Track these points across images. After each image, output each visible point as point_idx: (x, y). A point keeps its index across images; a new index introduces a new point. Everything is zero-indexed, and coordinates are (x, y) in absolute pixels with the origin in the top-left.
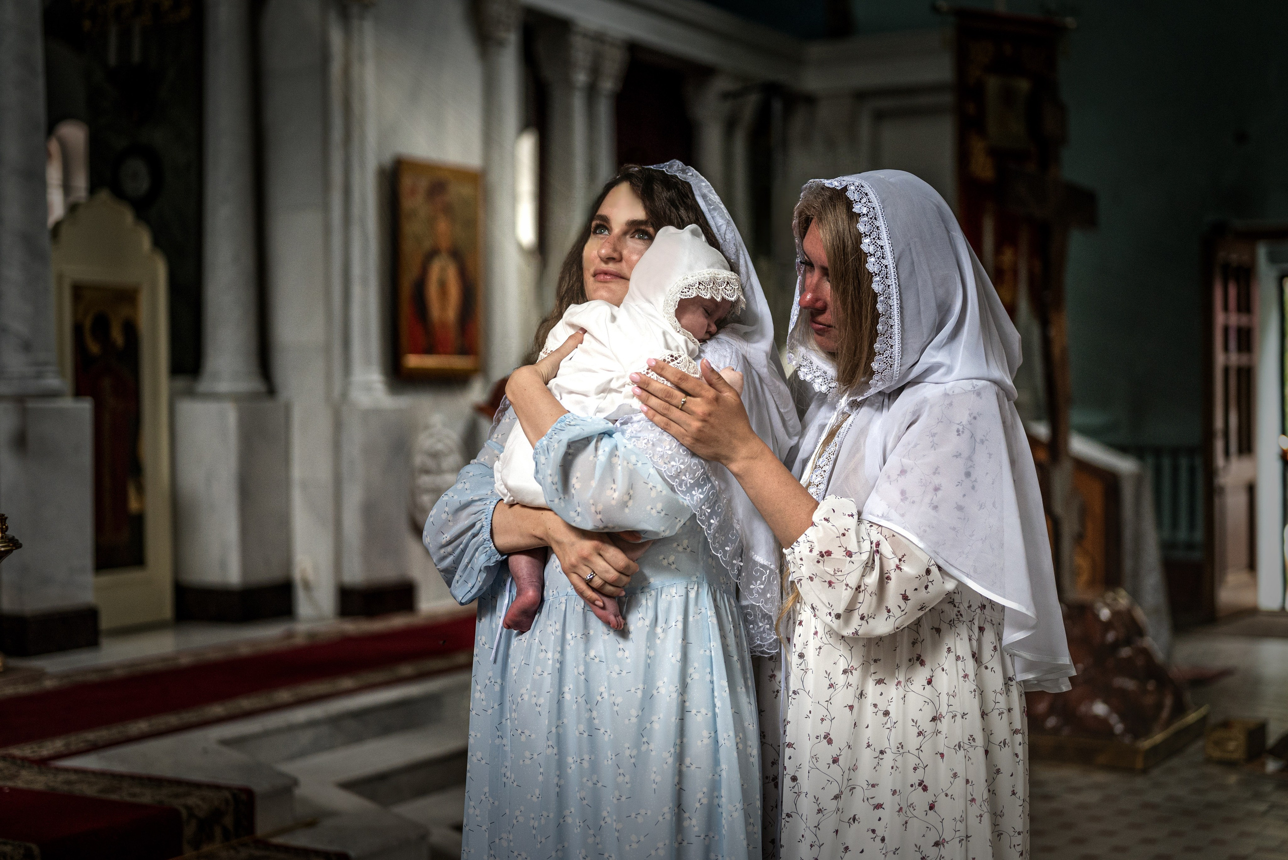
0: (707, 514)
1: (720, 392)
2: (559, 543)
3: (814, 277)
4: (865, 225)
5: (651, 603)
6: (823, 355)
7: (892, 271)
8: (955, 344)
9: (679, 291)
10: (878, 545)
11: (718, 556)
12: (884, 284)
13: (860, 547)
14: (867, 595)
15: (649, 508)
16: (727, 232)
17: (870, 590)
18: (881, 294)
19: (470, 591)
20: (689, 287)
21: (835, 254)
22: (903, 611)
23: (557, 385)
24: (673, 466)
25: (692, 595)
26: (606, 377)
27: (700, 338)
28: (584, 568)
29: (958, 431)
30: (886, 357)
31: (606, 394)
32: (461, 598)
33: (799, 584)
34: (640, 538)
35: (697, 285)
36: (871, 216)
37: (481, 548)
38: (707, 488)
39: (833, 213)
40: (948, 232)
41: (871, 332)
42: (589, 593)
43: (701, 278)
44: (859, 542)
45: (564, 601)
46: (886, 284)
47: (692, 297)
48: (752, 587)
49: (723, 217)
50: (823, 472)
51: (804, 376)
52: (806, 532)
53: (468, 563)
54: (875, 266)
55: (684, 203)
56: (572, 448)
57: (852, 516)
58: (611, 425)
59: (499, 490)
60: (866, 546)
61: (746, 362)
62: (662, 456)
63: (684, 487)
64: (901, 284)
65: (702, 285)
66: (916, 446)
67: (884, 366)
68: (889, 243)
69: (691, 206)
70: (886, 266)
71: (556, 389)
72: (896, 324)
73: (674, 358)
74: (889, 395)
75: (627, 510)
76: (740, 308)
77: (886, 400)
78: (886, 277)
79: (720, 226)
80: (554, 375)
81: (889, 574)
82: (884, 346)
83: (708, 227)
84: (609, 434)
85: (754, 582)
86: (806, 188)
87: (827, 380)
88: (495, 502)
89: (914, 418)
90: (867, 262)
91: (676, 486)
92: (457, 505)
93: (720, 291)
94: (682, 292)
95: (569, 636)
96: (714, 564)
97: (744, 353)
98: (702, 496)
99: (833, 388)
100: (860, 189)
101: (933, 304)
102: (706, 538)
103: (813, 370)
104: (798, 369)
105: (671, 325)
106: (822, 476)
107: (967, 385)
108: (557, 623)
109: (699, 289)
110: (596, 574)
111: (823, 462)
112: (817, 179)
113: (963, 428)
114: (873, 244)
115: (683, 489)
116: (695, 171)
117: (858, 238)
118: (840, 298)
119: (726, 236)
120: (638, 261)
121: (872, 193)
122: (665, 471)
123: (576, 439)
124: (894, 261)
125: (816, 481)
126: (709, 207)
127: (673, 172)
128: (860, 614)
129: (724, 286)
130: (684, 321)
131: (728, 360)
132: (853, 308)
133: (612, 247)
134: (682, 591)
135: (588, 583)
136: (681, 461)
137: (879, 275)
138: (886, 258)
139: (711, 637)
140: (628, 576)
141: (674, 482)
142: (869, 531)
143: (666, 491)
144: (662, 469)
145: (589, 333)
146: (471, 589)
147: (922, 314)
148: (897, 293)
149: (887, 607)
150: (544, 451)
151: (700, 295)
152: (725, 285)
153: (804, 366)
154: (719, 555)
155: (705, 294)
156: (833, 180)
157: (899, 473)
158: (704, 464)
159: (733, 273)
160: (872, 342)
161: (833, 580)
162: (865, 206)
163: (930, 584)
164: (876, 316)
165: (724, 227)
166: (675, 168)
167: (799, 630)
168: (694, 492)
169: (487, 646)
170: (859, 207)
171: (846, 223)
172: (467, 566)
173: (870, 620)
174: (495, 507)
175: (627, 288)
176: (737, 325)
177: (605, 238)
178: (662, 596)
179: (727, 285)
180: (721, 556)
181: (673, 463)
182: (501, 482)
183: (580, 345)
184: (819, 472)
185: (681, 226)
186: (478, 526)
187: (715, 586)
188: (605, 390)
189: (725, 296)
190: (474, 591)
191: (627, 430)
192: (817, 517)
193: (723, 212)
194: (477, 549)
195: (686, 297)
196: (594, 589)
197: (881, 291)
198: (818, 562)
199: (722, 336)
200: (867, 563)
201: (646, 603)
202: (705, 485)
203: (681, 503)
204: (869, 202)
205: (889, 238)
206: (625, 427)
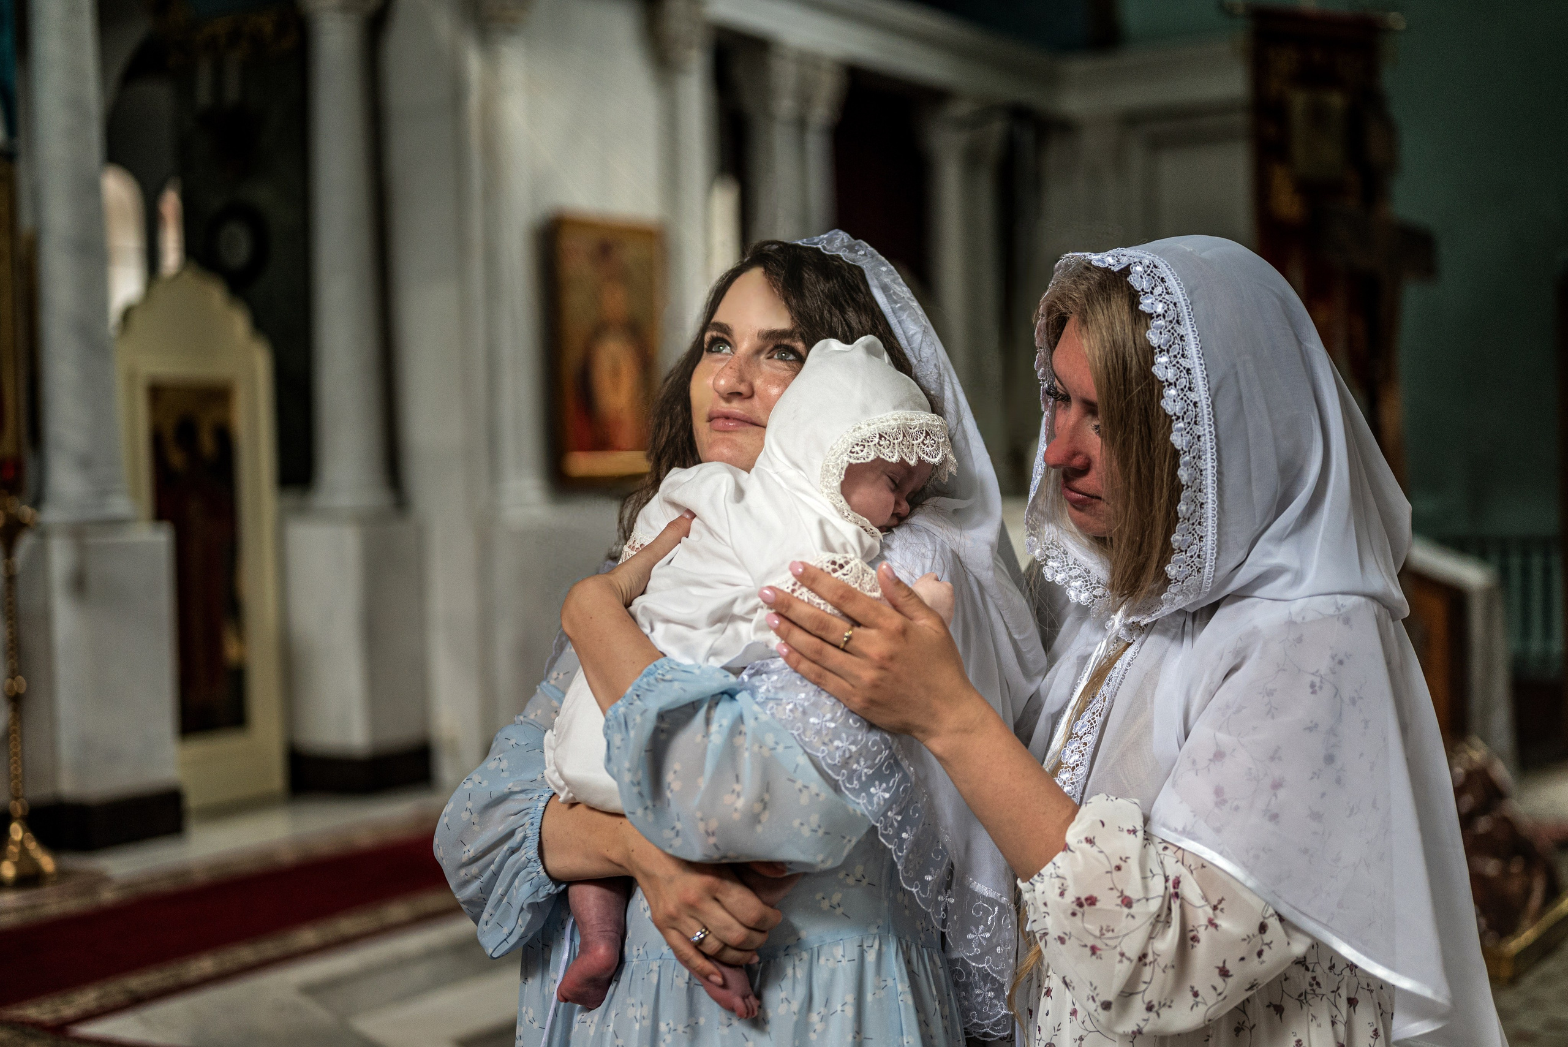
0: (896, 824)
1: (911, 619)
2: (648, 876)
3: (1071, 416)
4: (1161, 333)
5: (801, 974)
6: (1086, 541)
7: (1205, 412)
8: (1308, 532)
9: (846, 450)
10: (1177, 883)
11: (911, 892)
12: (1191, 435)
13: (1146, 888)
14: (1159, 971)
15: (796, 823)
16: (924, 344)
17: (1163, 961)
18: (1185, 452)
19: (505, 940)
20: (864, 443)
21: (1109, 382)
22: (1220, 994)
23: (645, 608)
24: (838, 748)
25: (871, 957)
26: (725, 594)
27: (879, 525)
28: (692, 923)
29: (1313, 686)
30: (1192, 557)
31: (725, 624)
32: (492, 950)
33: (1043, 941)
34: (783, 871)
35: (877, 440)
36: (1171, 319)
37: (523, 873)
38: (895, 781)
39: (1105, 312)
40: (1300, 343)
41: (1168, 513)
42: (699, 962)
43: (884, 427)
44: (1144, 878)
45: (656, 968)
46: (1194, 435)
47: (869, 460)
48: (970, 936)
49: (916, 321)
50: (1082, 745)
51: (1052, 575)
52: (1055, 859)
53: (503, 895)
54: (1176, 403)
55: (853, 299)
56: (667, 720)
57: (1134, 832)
58: (732, 679)
59: (552, 781)
60: (1157, 886)
61: (959, 564)
62: (818, 732)
63: (855, 782)
64: (1220, 432)
65: (885, 438)
66: (1239, 710)
67: (1188, 570)
68: (1201, 364)
69: (864, 304)
70: (1195, 404)
71: (643, 615)
72: (1209, 501)
73: (837, 567)
74: (1194, 615)
75: (759, 829)
76: (947, 472)
77: (1189, 623)
78: (1195, 423)
79: (913, 335)
80: (642, 590)
81: (1194, 933)
82: (1189, 538)
83: (892, 339)
84: (730, 694)
85: (973, 928)
86: (1060, 266)
87: (1091, 584)
88: (547, 795)
89: (1238, 660)
90: (1163, 397)
91: (843, 781)
92: (486, 800)
93: (915, 448)
94: (851, 452)
95: (663, 1027)
96: (906, 902)
97: (955, 548)
98: (887, 795)
99: (1100, 597)
100: (1152, 272)
101: (1272, 466)
102: (893, 865)
103: (1068, 565)
104: (1043, 563)
105: (835, 506)
106: (1081, 752)
107: (1327, 606)
108: (644, 1006)
109: (880, 445)
110: (710, 932)
111: (1082, 727)
112: (1078, 252)
113: (1321, 682)
114: (1174, 366)
115: (854, 786)
116: (870, 249)
117: (1149, 353)
118: (1118, 455)
119: (921, 353)
120: (780, 395)
121: (1172, 278)
122: (823, 757)
123: (672, 707)
124: (1210, 395)
125: (1071, 761)
126: (893, 305)
127: (834, 250)
128: (1147, 1001)
129: (921, 440)
130: (855, 498)
131: (928, 563)
132: (1139, 471)
133: (737, 374)
134: (853, 952)
135: (698, 946)
136: (852, 738)
137: (1183, 419)
138: (1196, 389)
139: (904, 1027)
140: (762, 932)
141: (838, 775)
142: (1162, 856)
143: (826, 793)
144: (819, 754)
145: (700, 519)
146: (508, 937)
147: (1254, 484)
148: (1212, 449)
149: (1192, 988)
150: (619, 724)
151: (882, 456)
152: (923, 438)
153: (1053, 558)
154: (914, 890)
155: (891, 454)
156: (1106, 254)
157: (1211, 756)
158: (890, 742)
159: (935, 416)
160: (1169, 531)
161: (1099, 944)
162: (1161, 301)
163: (1265, 948)
164: (1176, 489)
165: (918, 338)
166: (838, 243)
167: (1046, 1004)
168: (872, 790)
169: (536, 1025)
170: (1149, 301)
171: (1129, 330)
172: (500, 900)
173: (1164, 1012)
174: (546, 805)
175: (762, 440)
176: (942, 501)
177: (726, 359)
178: (820, 960)
179: (926, 437)
180: (917, 892)
181: (837, 743)
182: (553, 768)
183: (684, 539)
184: (1076, 745)
185: (848, 338)
186: (518, 837)
187: (908, 938)
188: (723, 617)
189: (923, 455)
190: (513, 940)
191: (759, 687)
192: (1074, 834)
193: (917, 313)
194: (516, 874)
195: (859, 462)
196: (707, 956)
197: (1186, 447)
198: (1074, 914)
199: (919, 520)
200: (1158, 916)
201: (794, 973)
202: (892, 775)
203: (852, 812)
204: (1168, 293)
205: (1200, 355)
206: (756, 681)
